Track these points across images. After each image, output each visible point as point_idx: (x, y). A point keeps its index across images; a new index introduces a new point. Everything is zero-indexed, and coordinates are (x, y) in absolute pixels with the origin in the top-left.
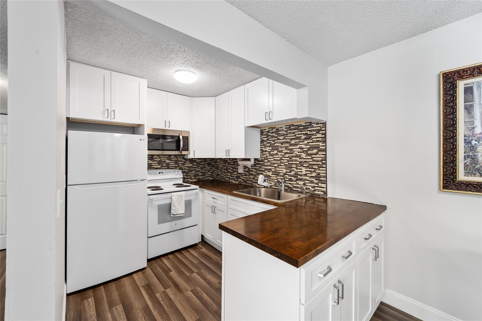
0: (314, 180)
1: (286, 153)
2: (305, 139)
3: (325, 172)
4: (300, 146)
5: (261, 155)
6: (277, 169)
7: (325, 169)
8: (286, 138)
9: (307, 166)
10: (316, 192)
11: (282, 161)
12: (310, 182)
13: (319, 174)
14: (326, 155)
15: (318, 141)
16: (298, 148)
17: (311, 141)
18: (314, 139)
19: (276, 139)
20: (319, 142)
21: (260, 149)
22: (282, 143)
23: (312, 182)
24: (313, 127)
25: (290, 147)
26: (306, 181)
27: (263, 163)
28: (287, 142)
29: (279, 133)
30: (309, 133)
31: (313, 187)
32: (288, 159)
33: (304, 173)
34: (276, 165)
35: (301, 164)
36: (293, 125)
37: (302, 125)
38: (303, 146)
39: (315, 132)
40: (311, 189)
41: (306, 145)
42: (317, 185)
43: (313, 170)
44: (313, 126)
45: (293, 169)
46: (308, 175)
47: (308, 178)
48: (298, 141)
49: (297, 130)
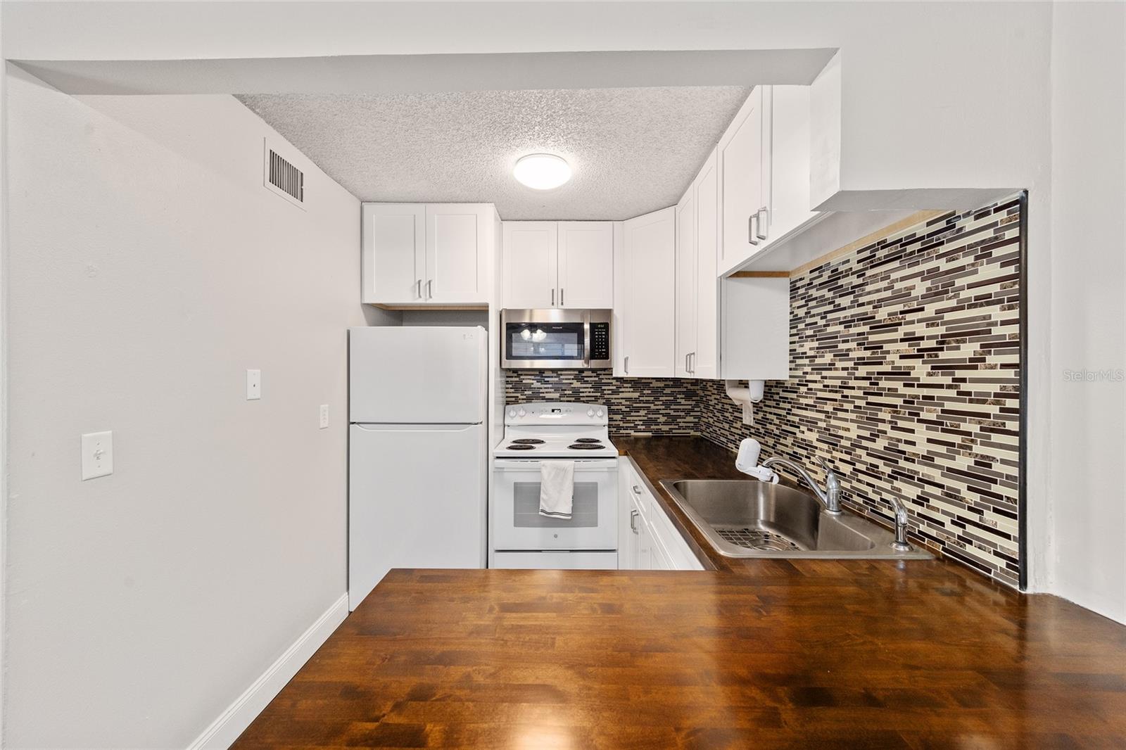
0: (962, 486)
1: (861, 362)
2: (933, 295)
3: (1014, 457)
4: (908, 329)
5: (791, 369)
6: (833, 422)
7: (1015, 441)
8: (861, 300)
9: (933, 417)
10: (970, 549)
11: (846, 392)
12: (947, 495)
13: (984, 462)
14: (1021, 367)
15: (985, 300)
16: (902, 340)
17: (953, 303)
18: (964, 295)
19: (831, 307)
20: (988, 304)
21: (788, 347)
22: (848, 323)
23: (955, 497)
24: (961, 234)
25: (872, 338)
26: (929, 489)
27: (794, 396)
28: (865, 319)
29: (840, 282)
30: (943, 265)
31: (960, 522)
32: (866, 384)
33: (922, 448)
34: (829, 407)
35: (912, 408)
36: (884, 245)
37: (915, 235)
38: (920, 330)
39: (971, 259)
40: (949, 527)
41: (931, 323)
42: (974, 517)
43: (957, 439)
44: (961, 229)
45: (881, 426)
46: (938, 461)
47: (936, 475)
48: (900, 307)
49: (896, 264)
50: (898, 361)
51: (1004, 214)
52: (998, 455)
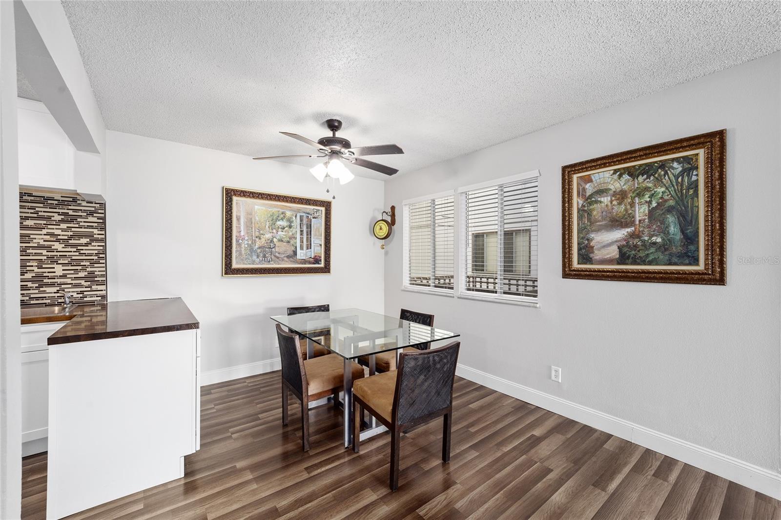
0: (82, 282)
3: (104, 269)
4: (50, 231)
7: (104, 265)
9: (66, 262)
10: (85, 299)
12: (74, 286)
13: (93, 272)
14: (105, 246)
15: (92, 227)
16: (44, 235)
17: (77, 226)
18: (81, 224)
20: (92, 228)
23: (79, 286)
24: (79, 205)
30: (71, 213)
31: (82, 292)
33: (59, 273)
35: (53, 260)
36: (30, 195)
37: (54, 198)
38: (57, 232)
39: (85, 214)
40: (75, 295)
41: (63, 230)
42: (89, 289)
43: (80, 268)
46: (68, 276)
47: (69, 281)
48: (45, 222)
49: (42, 205)
50: (42, 242)
51: (98, 205)
52: (97, 270)
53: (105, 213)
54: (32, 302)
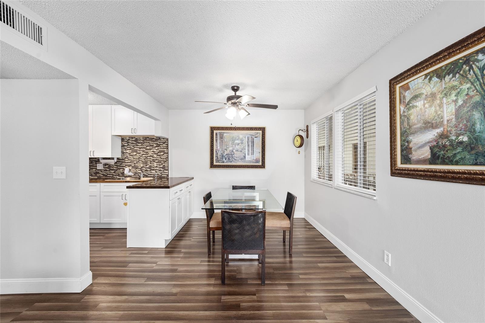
0: (161, 169)
1: (143, 154)
2: (156, 146)
3: (167, 164)
4: (153, 150)
5: (122, 155)
6: (136, 164)
7: (167, 163)
8: (143, 145)
9: (157, 161)
10: (162, 176)
11: (140, 159)
13: (164, 166)
14: (168, 156)
16: (152, 152)
17: (160, 148)
18: (161, 147)
19: (136, 145)
20: (164, 149)
21: (121, 151)
22: (140, 148)
25: (146, 151)
26: (156, 170)
27: (124, 161)
28: (144, 148)
29: (138, 141)
30: (158, 143)
31: (161, 173)
32: (145, 158)
33: (155, 166)
34: (135, 162)
35: (154, 161)
36: (148, 138)
37: (154, 138)
38: (155, 150)
39: (162, 143)
40: (160, 174)
41: (157, 150)
42: (163, 172)
43: (161, 164)
44: (161, 140)
45: (148, 164)
46: (158, 167)
47: (158, 169)
48: (152, 147)
49: (151, 141)
50: (151, 155)
51: (166, 140)
52: (166, 165)
53: (168, 143)
54: (149, 176)
